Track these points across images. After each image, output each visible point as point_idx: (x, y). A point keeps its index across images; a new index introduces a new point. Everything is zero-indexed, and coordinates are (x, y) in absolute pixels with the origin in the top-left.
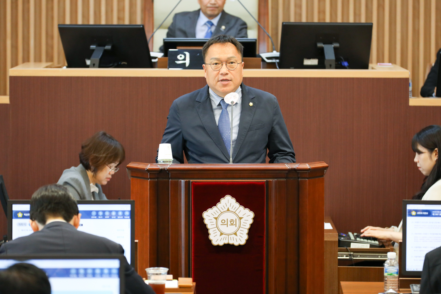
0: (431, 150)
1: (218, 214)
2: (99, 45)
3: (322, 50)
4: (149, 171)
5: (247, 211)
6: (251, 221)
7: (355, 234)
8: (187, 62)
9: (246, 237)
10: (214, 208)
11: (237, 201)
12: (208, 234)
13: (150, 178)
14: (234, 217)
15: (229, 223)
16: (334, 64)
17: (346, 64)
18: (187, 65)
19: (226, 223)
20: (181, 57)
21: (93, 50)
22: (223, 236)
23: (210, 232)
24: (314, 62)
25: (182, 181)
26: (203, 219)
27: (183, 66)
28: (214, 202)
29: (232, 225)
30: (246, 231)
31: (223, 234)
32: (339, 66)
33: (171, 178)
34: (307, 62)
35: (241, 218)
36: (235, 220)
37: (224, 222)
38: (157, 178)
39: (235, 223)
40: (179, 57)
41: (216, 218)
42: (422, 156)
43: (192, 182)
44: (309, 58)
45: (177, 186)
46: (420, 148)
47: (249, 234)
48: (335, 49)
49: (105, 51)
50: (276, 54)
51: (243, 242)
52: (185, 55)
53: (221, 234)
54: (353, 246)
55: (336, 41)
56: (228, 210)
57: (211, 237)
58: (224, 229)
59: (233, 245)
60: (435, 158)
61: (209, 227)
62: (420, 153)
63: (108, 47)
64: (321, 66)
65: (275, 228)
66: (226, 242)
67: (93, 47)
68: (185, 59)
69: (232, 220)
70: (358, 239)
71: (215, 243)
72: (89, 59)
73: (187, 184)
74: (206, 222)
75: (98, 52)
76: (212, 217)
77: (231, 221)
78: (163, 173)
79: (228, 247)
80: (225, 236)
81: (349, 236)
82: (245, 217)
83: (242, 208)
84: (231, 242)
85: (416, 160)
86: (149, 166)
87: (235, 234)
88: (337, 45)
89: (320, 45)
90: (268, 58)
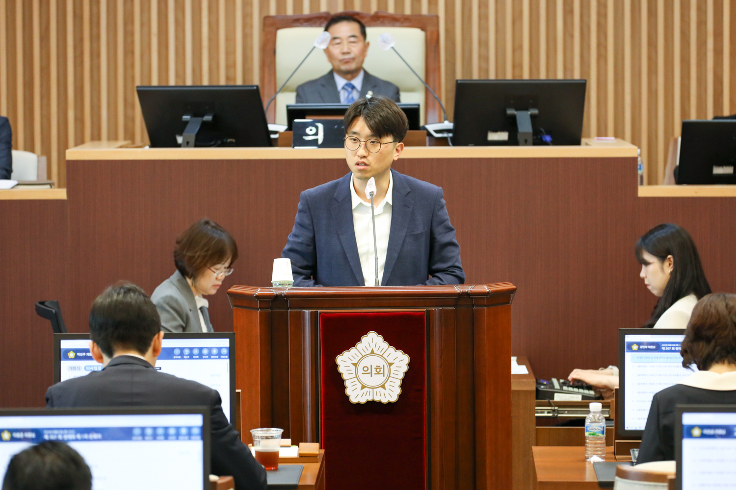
0: (662, 258)
1: (358, 359)
2: (195, 115)
3: (513, 118)
4: (258, 297)
5: (400, 353)
6: (405, 368)
7: (562, 381)
8: (320, 138)
9: (398, 391)
10: (353, 350)
11: (385, 339)
12: (344, 388)
13: (260, 308)
14: (381, 362)
15: (374, 371)
16: (530, 139)
17: (548, 138)
18: (320, 142)
19: (369, 371)
20: (311, 130)
21: (186, 123)
22: (366, 390)
23: (347, 384)
24: (503, 136)
25: (307, 311)
26: (336, 366)
27: (314, 143)
28: (351, 341)
29: (378, 373)
30: (399, 383)
31: (365, 387)
32: (538, 141)
33: (291, 308)
34: (492, 136)
35: (390, 364)
36: (382, 367)
37: (367, 371)
38: (271, 308)
39: (382, 372)
40: (308, 131)
41: (355, 365)
42: (650, 267)
43: (320, 313)
44: (495, 130)
45: (299, 318)
46: (647, 257)
47: (402, 386)
48: (533, 117)
49: (204, 124)
50: (448, 125)
51: (394, 398)
52: (317, 128)
53: (363, 387)
54: (558, 397)
55: (534, 106)
56: (372, 352)
57: (348, 392)
58: (366, 379)
59: (380, 403)
60: (668, 269)
61: (345, 377)
62: (647, 264)
63: (208, 118)
64: (513, 141)
65: (441, 378)
66: (370, 398)
67: (186, 118)
68: (316, 134)
69: (378, 367)
70: (565, 388)
71: (354, 399)
72: (181, 134)
73: (314, 316)
74: (341, 369)
75: (193, 124)
76: (349, 363)
77: (376, 369)
78: (279, 300)
79: (373, 406)
80: (368, 390)
81: (552, 384)
82: (397, 363)
83: (392, 349)
84: (377, 399)
85: (642, 275)
86: (259, 291)
87: (383, 386)
88: (535, 111)
89: (510, 112)
90: (437, 131)
